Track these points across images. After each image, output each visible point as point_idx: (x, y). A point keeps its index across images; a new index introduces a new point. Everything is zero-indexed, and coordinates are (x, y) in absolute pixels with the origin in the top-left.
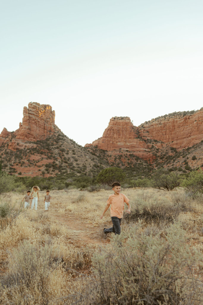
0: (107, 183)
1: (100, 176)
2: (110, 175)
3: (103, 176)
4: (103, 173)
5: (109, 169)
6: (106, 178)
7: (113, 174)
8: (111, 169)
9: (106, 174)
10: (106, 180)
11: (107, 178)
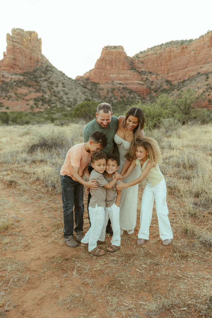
0: (83, 117)
1: (76, 110)
2: (86, 110)
3: (79, 110)
4: (78, 107)
5: (85, 103)
6: (81, 112)
7: (89, 109)
8: (86, 103)
9: (82, 108)
10: (82, 114)
11: (83, 112)
